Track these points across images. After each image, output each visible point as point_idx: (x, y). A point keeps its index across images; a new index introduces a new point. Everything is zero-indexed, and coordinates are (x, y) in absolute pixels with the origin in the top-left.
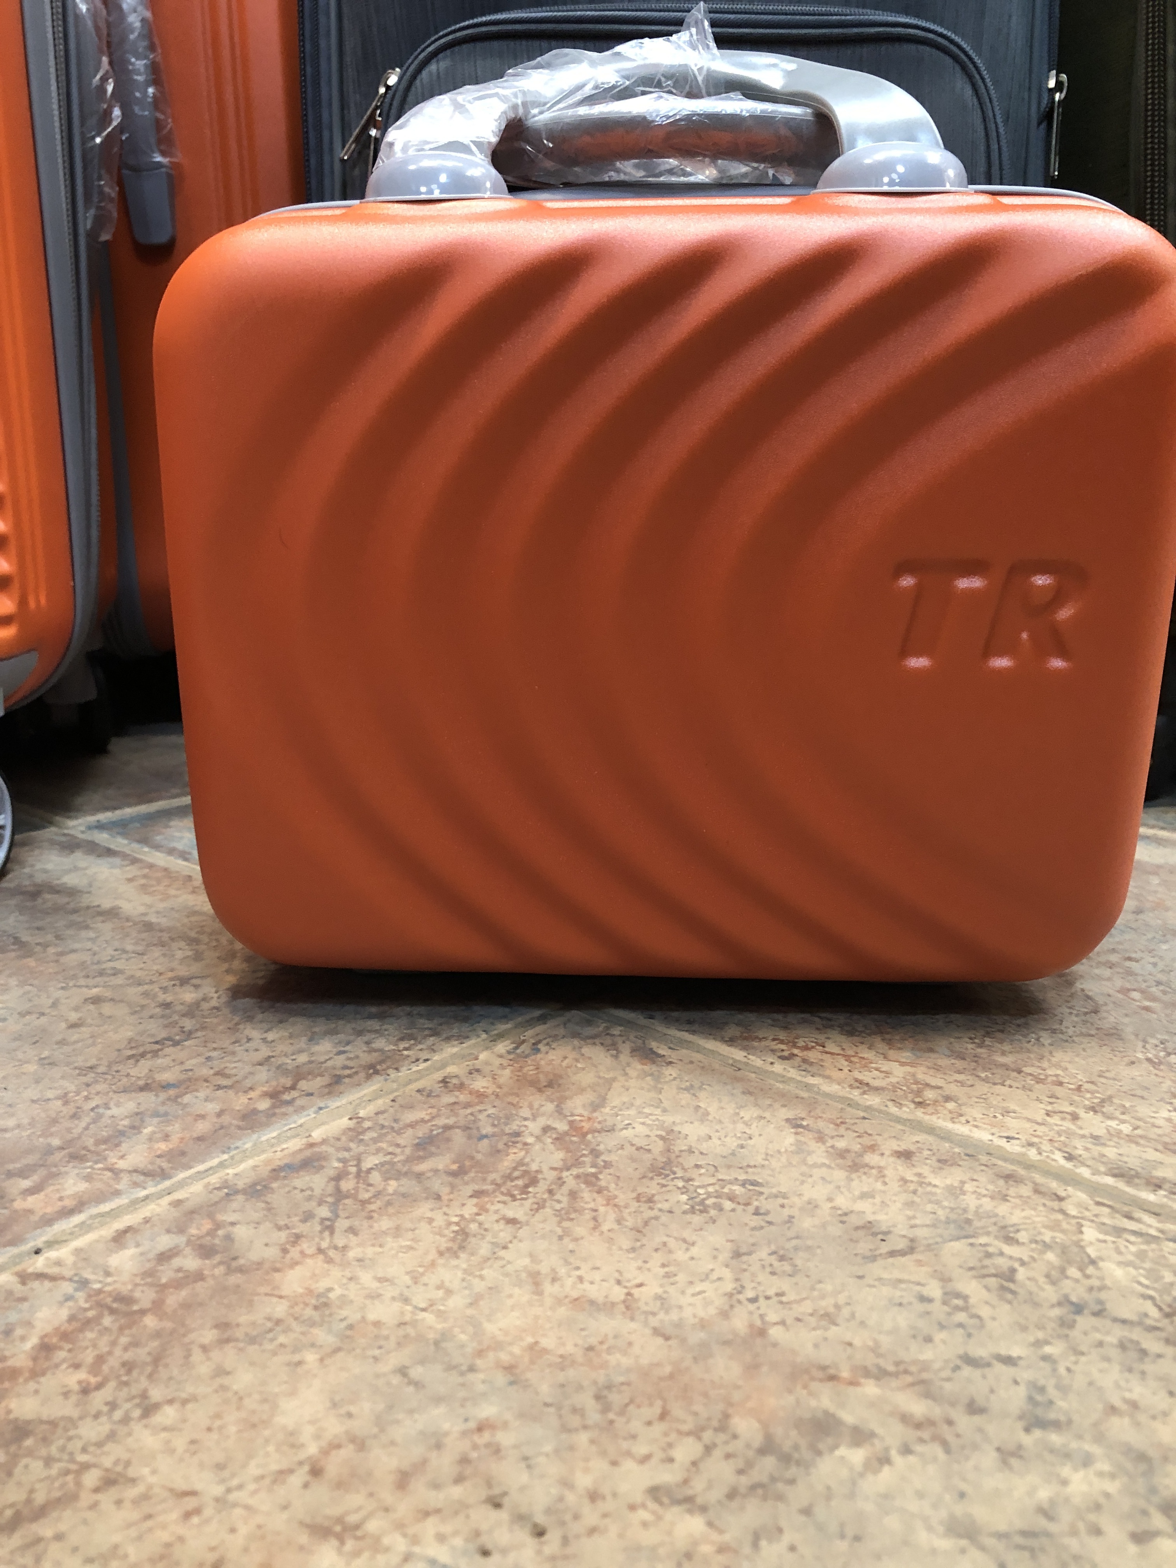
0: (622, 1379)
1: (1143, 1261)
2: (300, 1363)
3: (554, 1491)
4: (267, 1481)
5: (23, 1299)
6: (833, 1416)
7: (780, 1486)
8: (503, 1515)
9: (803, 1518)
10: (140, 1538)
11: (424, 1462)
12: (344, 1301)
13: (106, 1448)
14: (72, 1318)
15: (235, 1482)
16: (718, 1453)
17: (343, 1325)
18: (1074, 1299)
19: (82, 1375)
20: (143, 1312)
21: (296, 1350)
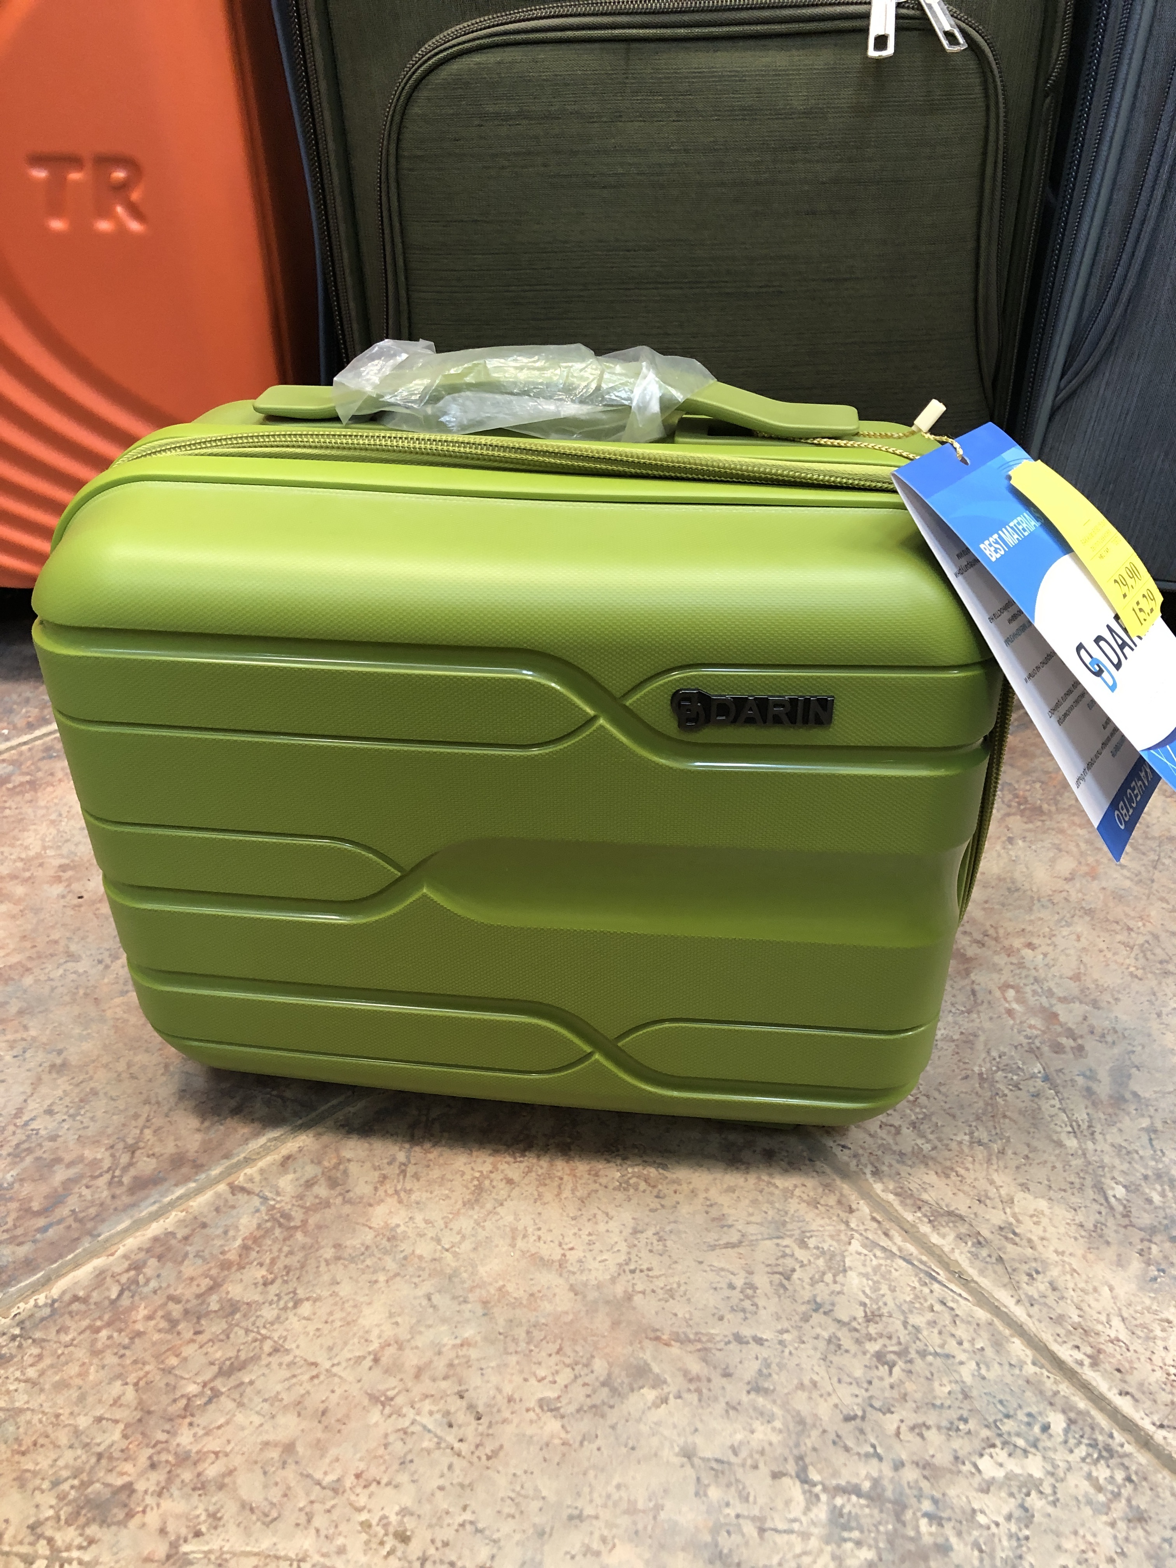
0: (543, 1321)
1: (875, 1274)
2: (376, 1282)
3: (492, 1393)
4: (352, 1362)
5: (233, 1207)
6: (648, 1365)
7: (606, 1408)
8: (464, 1403)
9: (610, 1430)
10: (289, 1389)
11: (431, 1362)
12: (405, 1237)
13: (275, 1327)
14: (259, 1226)
15: (336, 1362)
16: (580, 1381)
17: (402, 1255)
18: (818, 1300)
19: (264, 1272)
20: (296, 1228)
21: (375, 1272)
